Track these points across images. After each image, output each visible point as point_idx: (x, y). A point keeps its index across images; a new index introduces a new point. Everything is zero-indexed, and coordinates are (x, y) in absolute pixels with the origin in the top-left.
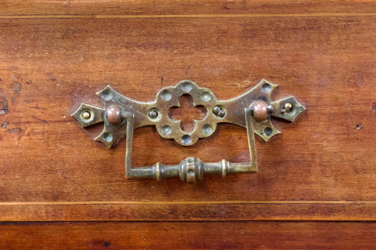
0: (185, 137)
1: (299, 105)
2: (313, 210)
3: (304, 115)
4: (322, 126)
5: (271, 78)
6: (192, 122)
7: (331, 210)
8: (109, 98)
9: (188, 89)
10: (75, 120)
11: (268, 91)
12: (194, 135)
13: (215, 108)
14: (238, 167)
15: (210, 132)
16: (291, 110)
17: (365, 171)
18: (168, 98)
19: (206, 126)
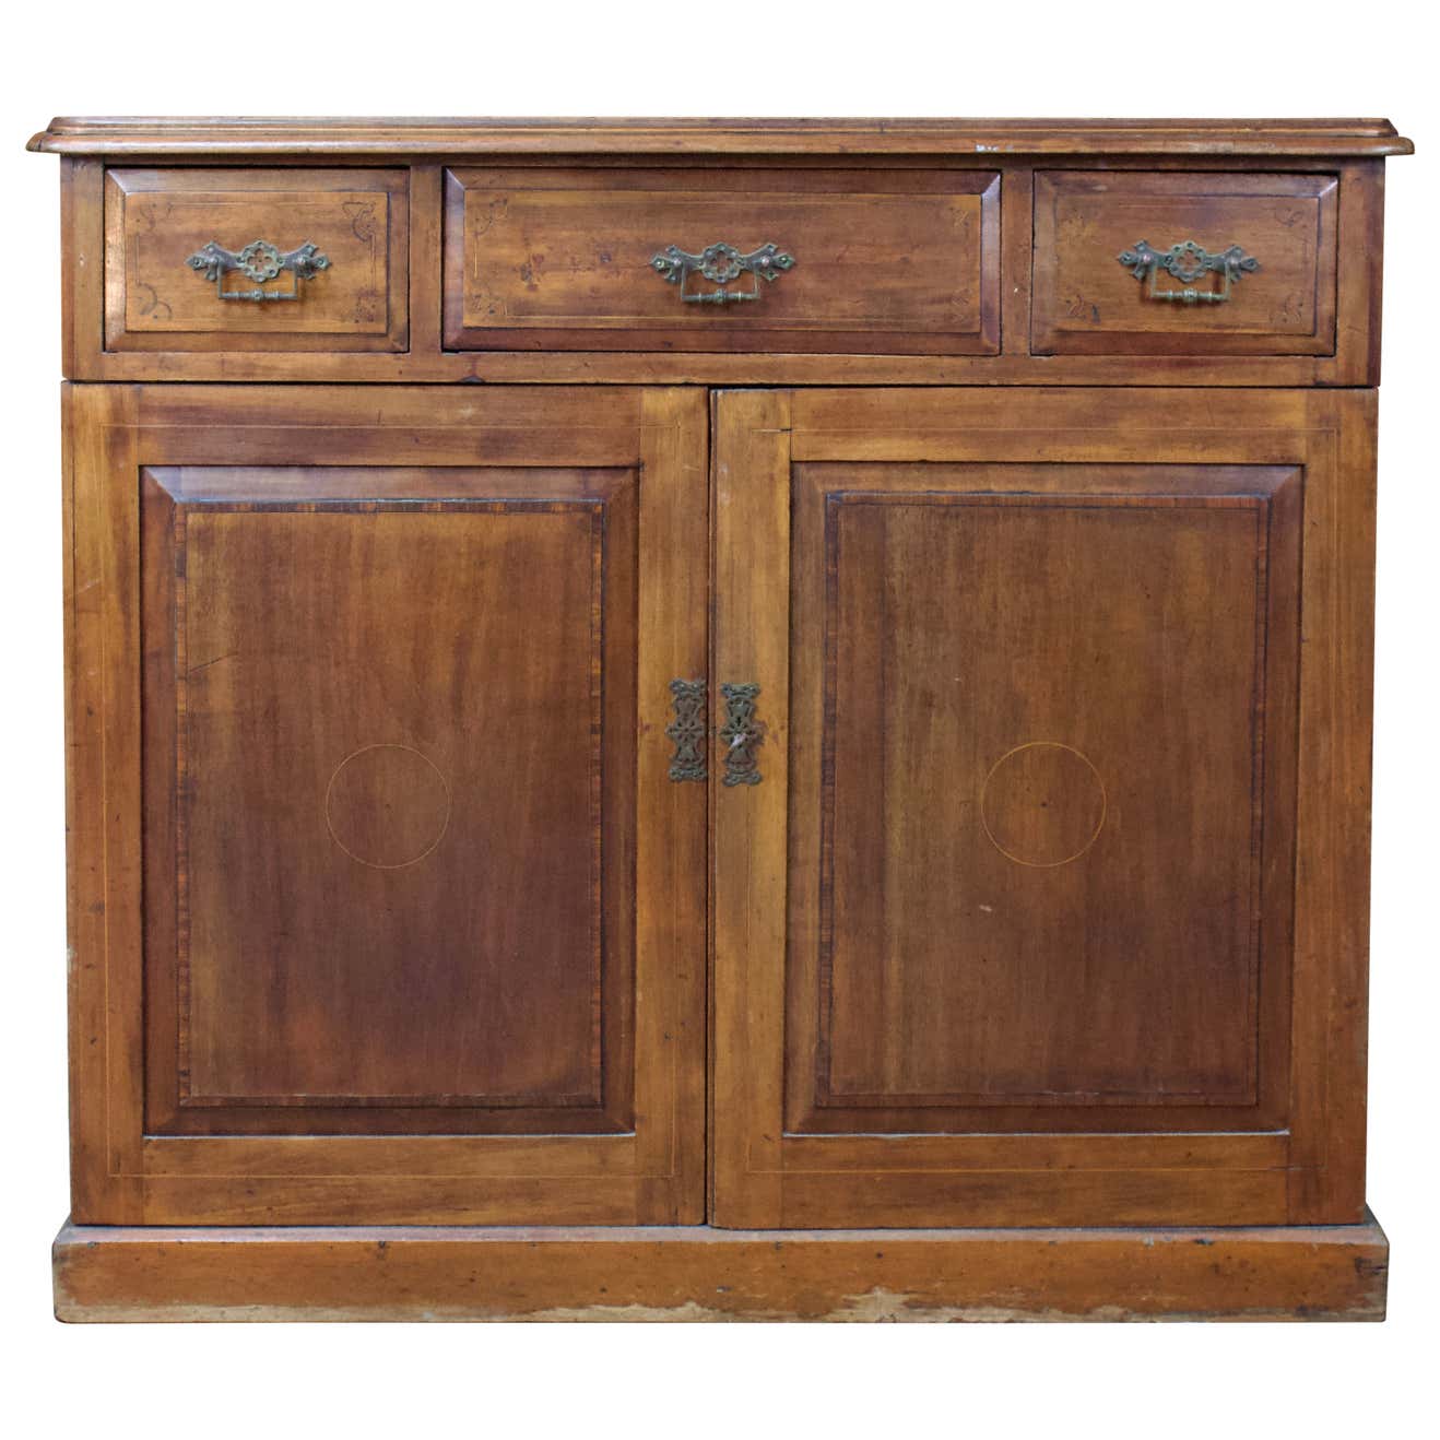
0: (720, 278)
1: (790, 259)
2: (797, 324)
3: (794, 265)
4: (805, 272)
5: (774, 242)
6: (724, 269)
7: (809, 324)
8: (674, 253)
9: (723, 249)
10: (653, 266)
11: (772, 250)
12: (725, 277)
13: (739, 260)
14: (749, 296)
15: (736, 275)
16: (785, 262)
17: (831, 300)
18: (710, 253)
19: (733, 271)
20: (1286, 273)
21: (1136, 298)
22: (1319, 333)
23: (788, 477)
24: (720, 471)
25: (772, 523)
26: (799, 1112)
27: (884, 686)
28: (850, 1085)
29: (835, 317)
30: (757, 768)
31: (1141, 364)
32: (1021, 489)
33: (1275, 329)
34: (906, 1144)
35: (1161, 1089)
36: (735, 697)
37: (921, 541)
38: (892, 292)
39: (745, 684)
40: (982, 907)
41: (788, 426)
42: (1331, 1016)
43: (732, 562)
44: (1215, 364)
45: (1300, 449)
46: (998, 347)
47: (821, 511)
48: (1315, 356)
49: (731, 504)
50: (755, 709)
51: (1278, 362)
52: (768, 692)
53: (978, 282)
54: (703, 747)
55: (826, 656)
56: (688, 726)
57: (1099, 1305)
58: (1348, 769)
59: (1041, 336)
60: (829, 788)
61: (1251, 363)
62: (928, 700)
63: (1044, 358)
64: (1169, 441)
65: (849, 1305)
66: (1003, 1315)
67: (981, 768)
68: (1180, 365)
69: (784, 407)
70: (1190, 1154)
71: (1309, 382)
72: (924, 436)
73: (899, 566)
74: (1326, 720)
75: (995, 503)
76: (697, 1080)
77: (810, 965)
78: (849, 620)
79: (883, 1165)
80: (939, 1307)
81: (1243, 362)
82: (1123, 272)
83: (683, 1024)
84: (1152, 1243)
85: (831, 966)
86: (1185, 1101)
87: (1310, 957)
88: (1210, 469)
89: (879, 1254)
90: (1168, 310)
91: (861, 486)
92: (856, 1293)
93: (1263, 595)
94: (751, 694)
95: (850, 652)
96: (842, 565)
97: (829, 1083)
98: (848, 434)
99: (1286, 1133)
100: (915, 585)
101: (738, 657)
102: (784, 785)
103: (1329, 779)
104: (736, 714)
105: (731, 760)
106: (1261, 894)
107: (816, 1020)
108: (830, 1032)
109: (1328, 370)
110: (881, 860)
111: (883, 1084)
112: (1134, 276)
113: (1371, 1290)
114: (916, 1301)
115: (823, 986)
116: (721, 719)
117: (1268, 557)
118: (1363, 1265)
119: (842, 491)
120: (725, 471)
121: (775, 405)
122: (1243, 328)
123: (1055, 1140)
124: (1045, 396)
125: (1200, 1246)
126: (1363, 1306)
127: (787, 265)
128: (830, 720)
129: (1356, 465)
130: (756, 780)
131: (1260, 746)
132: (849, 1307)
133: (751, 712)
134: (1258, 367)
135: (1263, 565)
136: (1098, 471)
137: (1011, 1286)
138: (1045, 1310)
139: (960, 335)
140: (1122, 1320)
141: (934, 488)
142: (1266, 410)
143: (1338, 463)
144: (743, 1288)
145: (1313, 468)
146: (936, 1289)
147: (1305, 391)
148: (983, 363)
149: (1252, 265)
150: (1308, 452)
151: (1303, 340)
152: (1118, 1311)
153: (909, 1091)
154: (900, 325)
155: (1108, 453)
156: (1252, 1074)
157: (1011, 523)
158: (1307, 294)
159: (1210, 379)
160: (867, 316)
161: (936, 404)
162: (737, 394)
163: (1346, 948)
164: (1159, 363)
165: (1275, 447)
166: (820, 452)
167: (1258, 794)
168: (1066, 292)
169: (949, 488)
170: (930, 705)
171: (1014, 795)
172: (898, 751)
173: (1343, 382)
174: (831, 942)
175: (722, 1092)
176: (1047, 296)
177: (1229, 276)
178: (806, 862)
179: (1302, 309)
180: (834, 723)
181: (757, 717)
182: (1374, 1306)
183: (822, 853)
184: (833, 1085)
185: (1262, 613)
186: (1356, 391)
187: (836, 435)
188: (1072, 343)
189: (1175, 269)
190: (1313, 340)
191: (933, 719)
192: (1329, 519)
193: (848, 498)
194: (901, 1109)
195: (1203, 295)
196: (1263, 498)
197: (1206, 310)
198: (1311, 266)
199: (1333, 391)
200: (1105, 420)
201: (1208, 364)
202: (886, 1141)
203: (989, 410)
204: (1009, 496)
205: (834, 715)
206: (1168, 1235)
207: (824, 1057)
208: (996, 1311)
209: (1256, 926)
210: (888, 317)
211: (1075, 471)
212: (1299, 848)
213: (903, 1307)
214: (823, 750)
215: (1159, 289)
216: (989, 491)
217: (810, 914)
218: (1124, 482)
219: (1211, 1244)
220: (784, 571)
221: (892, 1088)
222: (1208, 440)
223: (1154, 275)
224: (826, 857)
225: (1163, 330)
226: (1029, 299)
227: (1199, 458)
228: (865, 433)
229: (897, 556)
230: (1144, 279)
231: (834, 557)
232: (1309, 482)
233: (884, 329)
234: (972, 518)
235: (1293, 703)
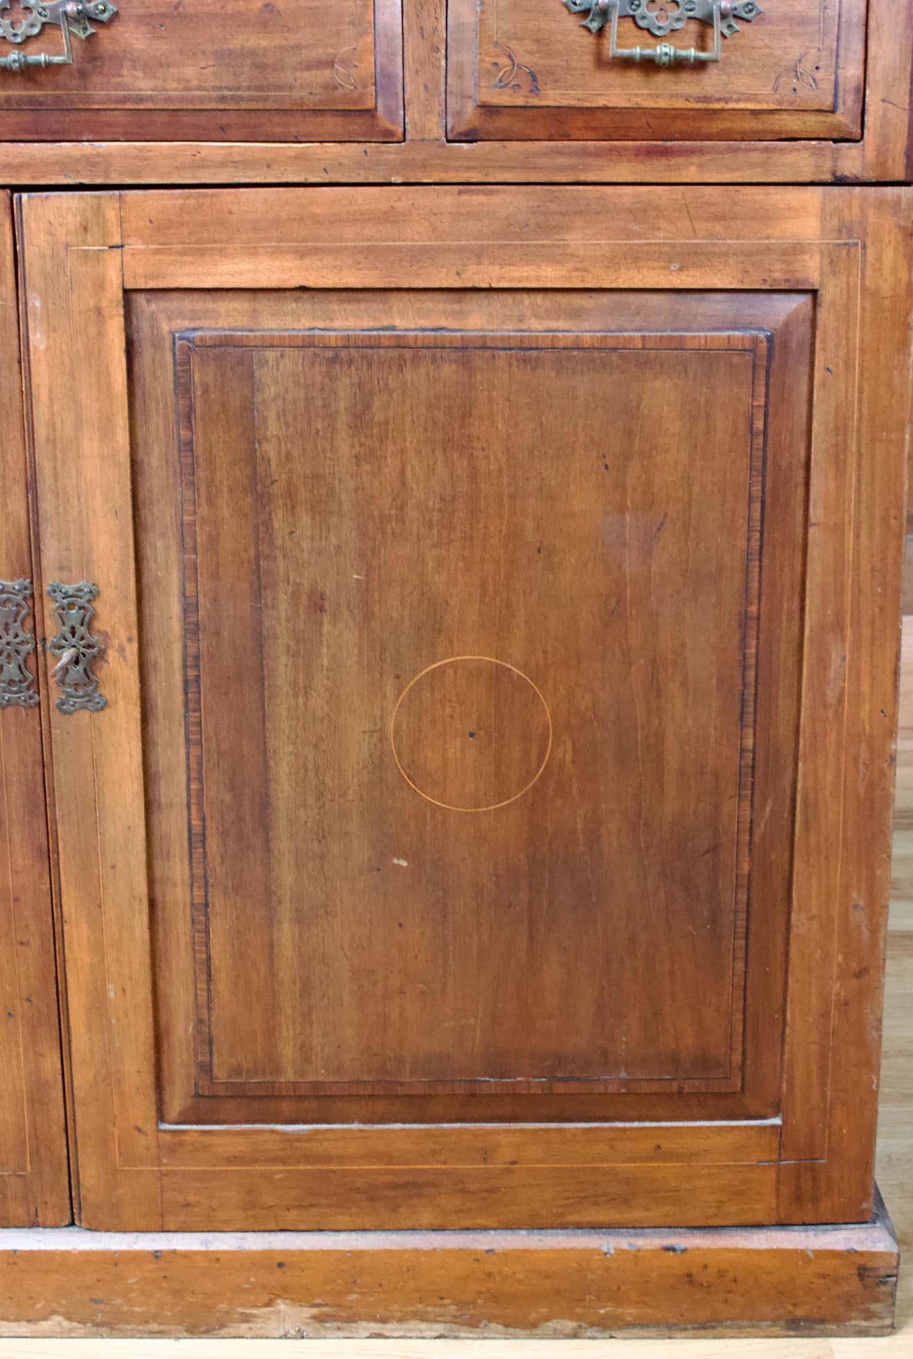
0: (15, 35)
1: (110, 7)
2: (126, 99)
3: (116, 15)
4: (132, 26)
6: (20, 22)
7: (141, 100)
12: (22, 33)
13: (40, 10)
14: (57, 59)
15: (36, 31)
16: (104, 11)
17: (169, 66)
19: (32, 25)
20: (798, 22)
21: (588, 60)
22: (841, 109)
23: (122, 311)
24: (30, 305)
25: (102, 375)
26: (177, 1100)
27: (260, 584)
28: (237, 1071)
29: (175, 90)
30: (102, 691)
31: (597, 154)
32: (435, 324)
33: (780, 103)
34: (310, 1136)
35: (623, 1075)
36: (65, 601)
37: (302, 395)
38: (253, 53)
39: (80, 584)
40: (396, 861)
41: (117, 240)
42: (836, 987)
43: (52, 426)
44: (701, 151)
45: (812, 270)
46: (401, 130)
47: (169, 357)
48: (835, 141)
49: (48, 348)
50: (94, 617)
51: (783, 150)
52: (108, 593)
53: (370, 39)
54: (32, 662)
55: (183, 548)
56: (10, 638)
57: (548, 1319)
58: (865, 688)
59: (459, 114)
60: (193, 716)
61: (747, 150)
62: (317, 604)
63: (464, 145)
64: (635, 258)
65: (246, 1319)
66: (431, 1330)
67: (390, 690)
68: (650, 153)
69: (111, 215)
70: (659, 1147)
71: (828, 177)
72: (302, 254)
73: (273, 428)
74: (839, 627)
75: (400, 344)
76: (51, 1063)
77: (180, 930)
78: (211, 501)
79: (284, 1162)
80: (355, 1321)
81: (738, 150)
82: (571, 23)
83: (29, 1000)
84: (612, 1251)
85: (207, 932)
86: (655, 1087)
87: (812, 918)
88: (689, 297)
89: (280, 1262)
90: (634, 77)
91: (223, 323)
92: (255, 1306)
93: (758, 464)
94: (87, 597)
95: (213, 540)
96: (198, 426)
97: (211, 1071)
98: (201, 251)
99: (777, 1121)
100: (295, 453)
101: (68, 549)
102: (136, 713)
103: (840, 701)
104: (69, 623)
105: (68, 680)
106: (750, 843)
107: (192, 998)
108: (210, 1009)
109: (852, 161)
110: (264, 805)
111: (278, 1070)
112: (588, 30)
113: (877, 1300)
114: (326, 1315)
115: (198, 956)
116: (52, 629)
117: (766, 416)
118: (867, 1273)
119: (195, 329)
120: (38, 304)
121: (99, 210)
122: (738, 100)
123: (496, 1132)
124: (465, 198)
125: (671, 1253)
126: (867, 1318)
127: (105, 17)
128: (192, 630)
129: (886, 288)
130: (99, 706)
131: (752, 661)
132: (247, 1321)
133: (88, 622)
134: (756, 157)
135: (759, 425)
136: (539, 298)
137: (442, 1298)
138: (482, 1325)
139: (346, 113)
140: (575, 1336)
141: (319, 324)
142: (766, 216)
143: (864, 289)
144: (119, 1301)
145: (827, 296)
146: (351, 1301)
147: (820, 189)
148: (381, 152)
149: (751, 11)
150: (822, 274)
151: (820, 118)
152: (570, 1325)
153: (311, 1078)
154: (266, 99)
155: (551, 275)
156: (737, 1058)
157: (422, 370)
158: (824, 54)
159: (691, 174)
160: (220, 88)
161: (318, 210)
162: (47, 197)
163: (855, 907)
164: (619, 152)
165: (778, 266)
166: (162, 276)
167: (750, 719)
168: (493, 50)
169: (337, 324)
170: (322, 609)
171: (433, 722)
172: (282, 668)
173: (871, 176)
174: (206, 905)
175: (82, 1078)
176: (466, 57)
177: (719, 26)
178: (171, 805)
179: (819, 75)
180: (197, 633)
181: (97, 625)
182: (880, 1318)
183: (189, 795)
184: (216, 1070)
185: (757, 488)
186: (889, 189)
187: (183, 253)
188: (502, 122)
189: (643, 18)
190: (831, 118)
191: (326, 628)
192: (848, 365)
193: (202, 339)
194: (301, 1098)
195: (683, 53)
196: (762, 335)
197: (686, 76)
198: (833, 12)
199: (858, 189)
200: (544, 229)
201: (692, 152)
202: (283, 1133)
203: (389, 217)
204: (419, 334)
205: (197, 624)
206: (632, 1240)
207: (205, 1040)
208: (423, 1326)
209: (745, 881)
210: (249, 88)
211: (508, 298)
212: (799, 787)
213: (311, 1321)
214: (185, 667)
215: (619, 46)
216: (393, 328)
217: (177, 869)
218: (576, 314)
219: (684, 1251)
220: (122, 437)
221: (289, 1075)
222: (689, 257)
223: (614, 26)
224: (196, 798)
225: (628, 105)
226: (443, 63)
227: (677, 283)
228: (221, 250)
229: (272, 415)
230: (601, 32)
231: (188, 416)
232: (822, 315)
233: (243, 106)
234: (370, 364)
235: (796, 605)
